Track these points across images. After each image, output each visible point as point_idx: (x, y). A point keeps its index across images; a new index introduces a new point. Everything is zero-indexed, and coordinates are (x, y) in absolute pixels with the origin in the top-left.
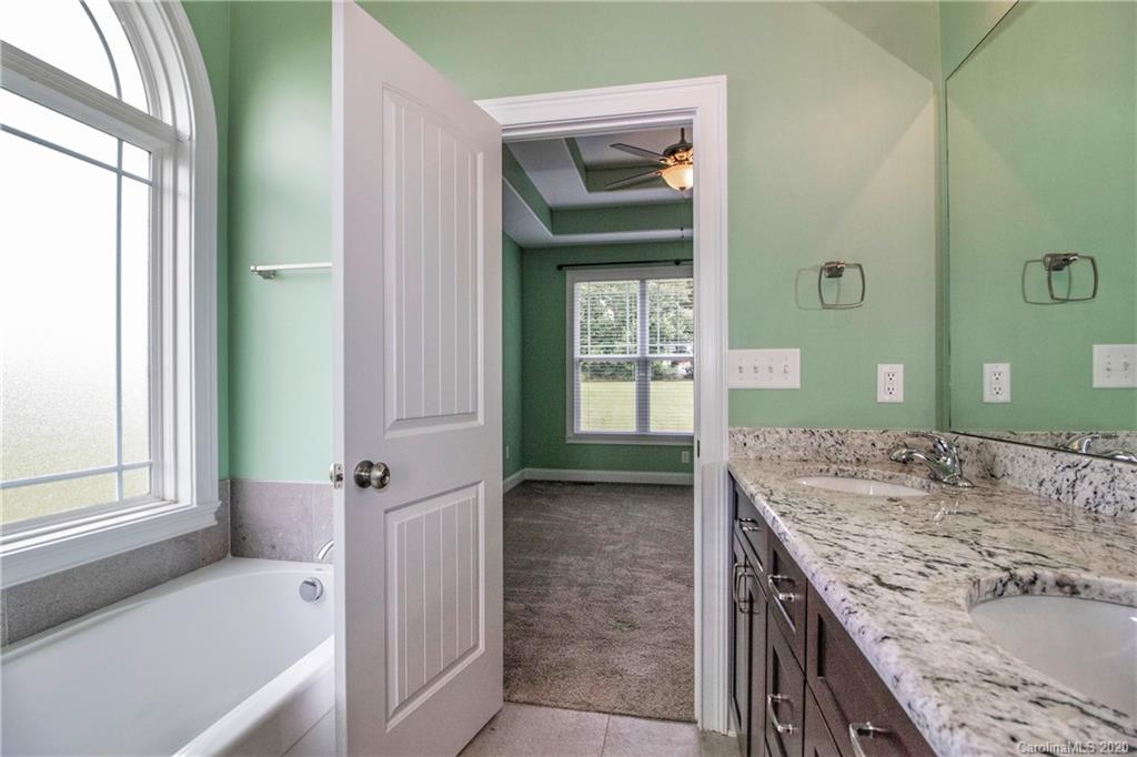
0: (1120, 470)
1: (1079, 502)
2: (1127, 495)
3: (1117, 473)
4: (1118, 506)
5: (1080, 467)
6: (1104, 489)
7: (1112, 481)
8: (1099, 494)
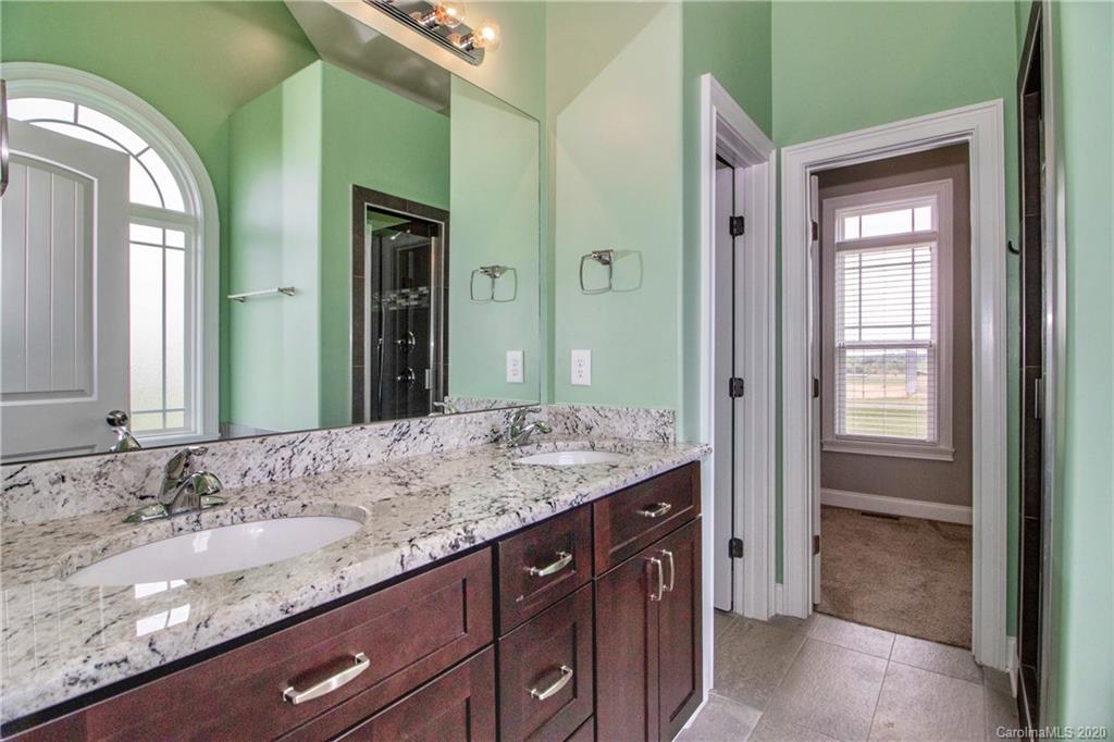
0: (337, 434)
1: (298, 472)
2: (343, 450)
3: (334, 437)
4: (336, 461)
5: (297, 443)
6: (323, 453)
7: (330, 444)
8: (318, 459)
